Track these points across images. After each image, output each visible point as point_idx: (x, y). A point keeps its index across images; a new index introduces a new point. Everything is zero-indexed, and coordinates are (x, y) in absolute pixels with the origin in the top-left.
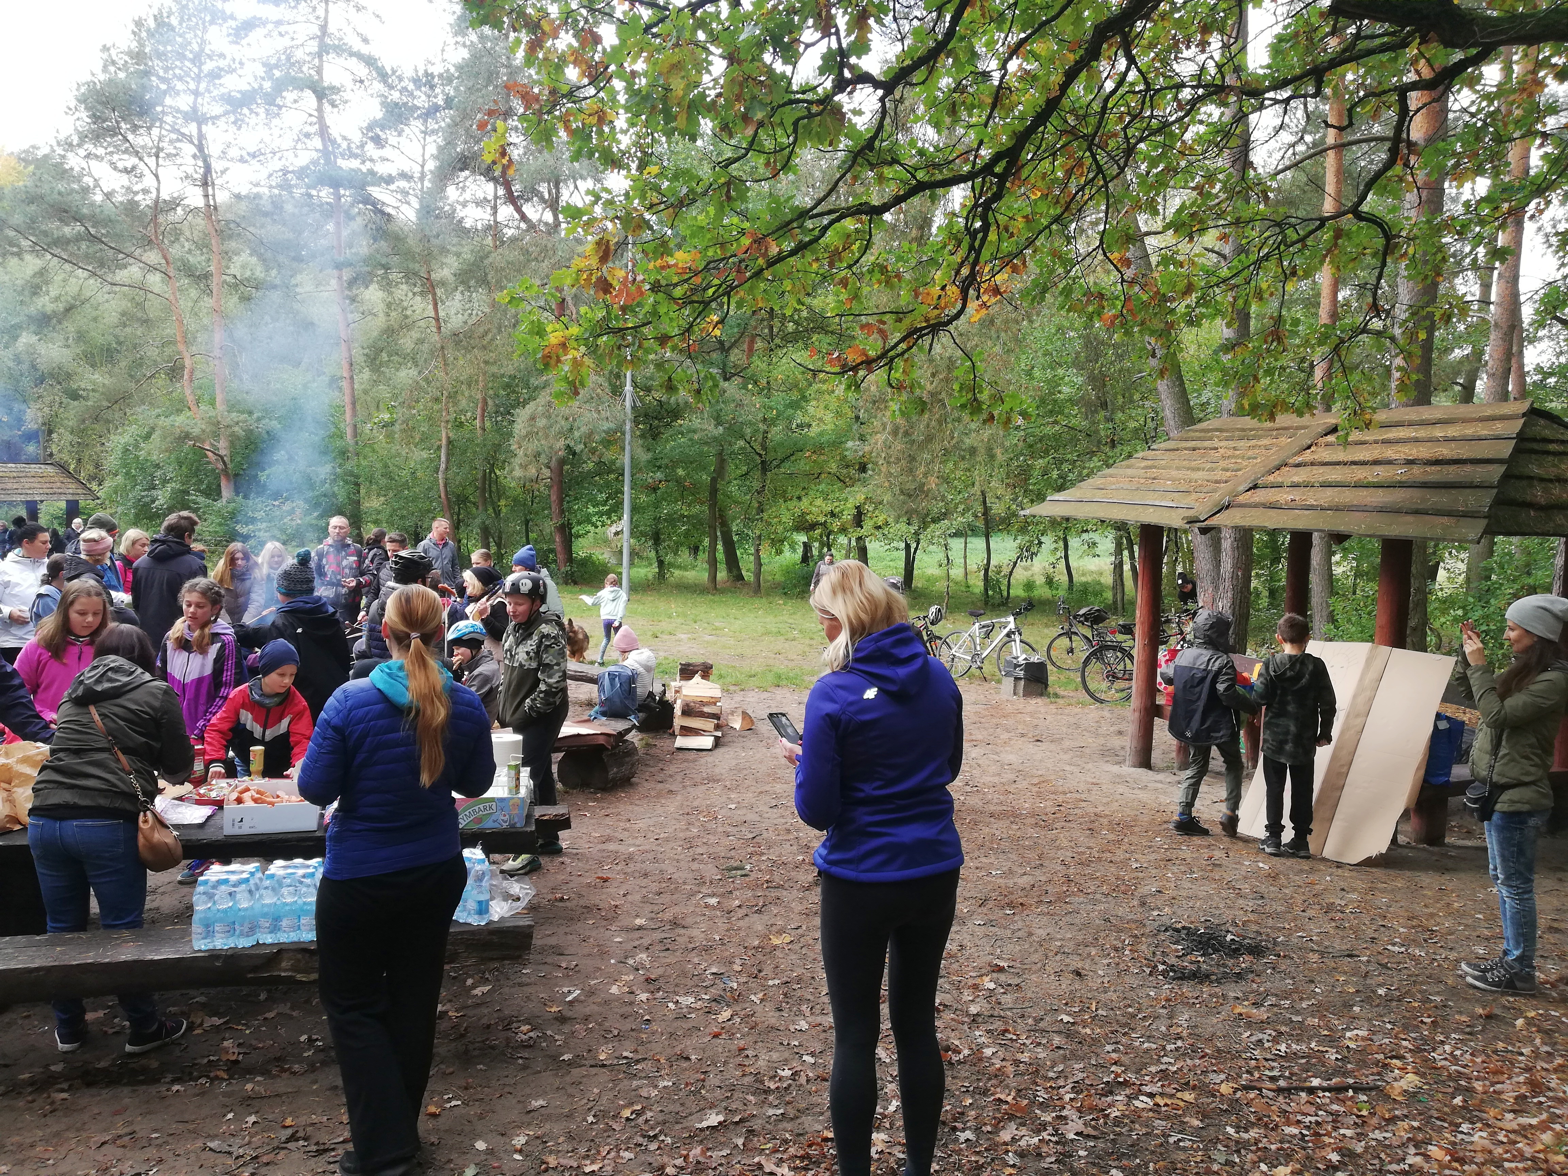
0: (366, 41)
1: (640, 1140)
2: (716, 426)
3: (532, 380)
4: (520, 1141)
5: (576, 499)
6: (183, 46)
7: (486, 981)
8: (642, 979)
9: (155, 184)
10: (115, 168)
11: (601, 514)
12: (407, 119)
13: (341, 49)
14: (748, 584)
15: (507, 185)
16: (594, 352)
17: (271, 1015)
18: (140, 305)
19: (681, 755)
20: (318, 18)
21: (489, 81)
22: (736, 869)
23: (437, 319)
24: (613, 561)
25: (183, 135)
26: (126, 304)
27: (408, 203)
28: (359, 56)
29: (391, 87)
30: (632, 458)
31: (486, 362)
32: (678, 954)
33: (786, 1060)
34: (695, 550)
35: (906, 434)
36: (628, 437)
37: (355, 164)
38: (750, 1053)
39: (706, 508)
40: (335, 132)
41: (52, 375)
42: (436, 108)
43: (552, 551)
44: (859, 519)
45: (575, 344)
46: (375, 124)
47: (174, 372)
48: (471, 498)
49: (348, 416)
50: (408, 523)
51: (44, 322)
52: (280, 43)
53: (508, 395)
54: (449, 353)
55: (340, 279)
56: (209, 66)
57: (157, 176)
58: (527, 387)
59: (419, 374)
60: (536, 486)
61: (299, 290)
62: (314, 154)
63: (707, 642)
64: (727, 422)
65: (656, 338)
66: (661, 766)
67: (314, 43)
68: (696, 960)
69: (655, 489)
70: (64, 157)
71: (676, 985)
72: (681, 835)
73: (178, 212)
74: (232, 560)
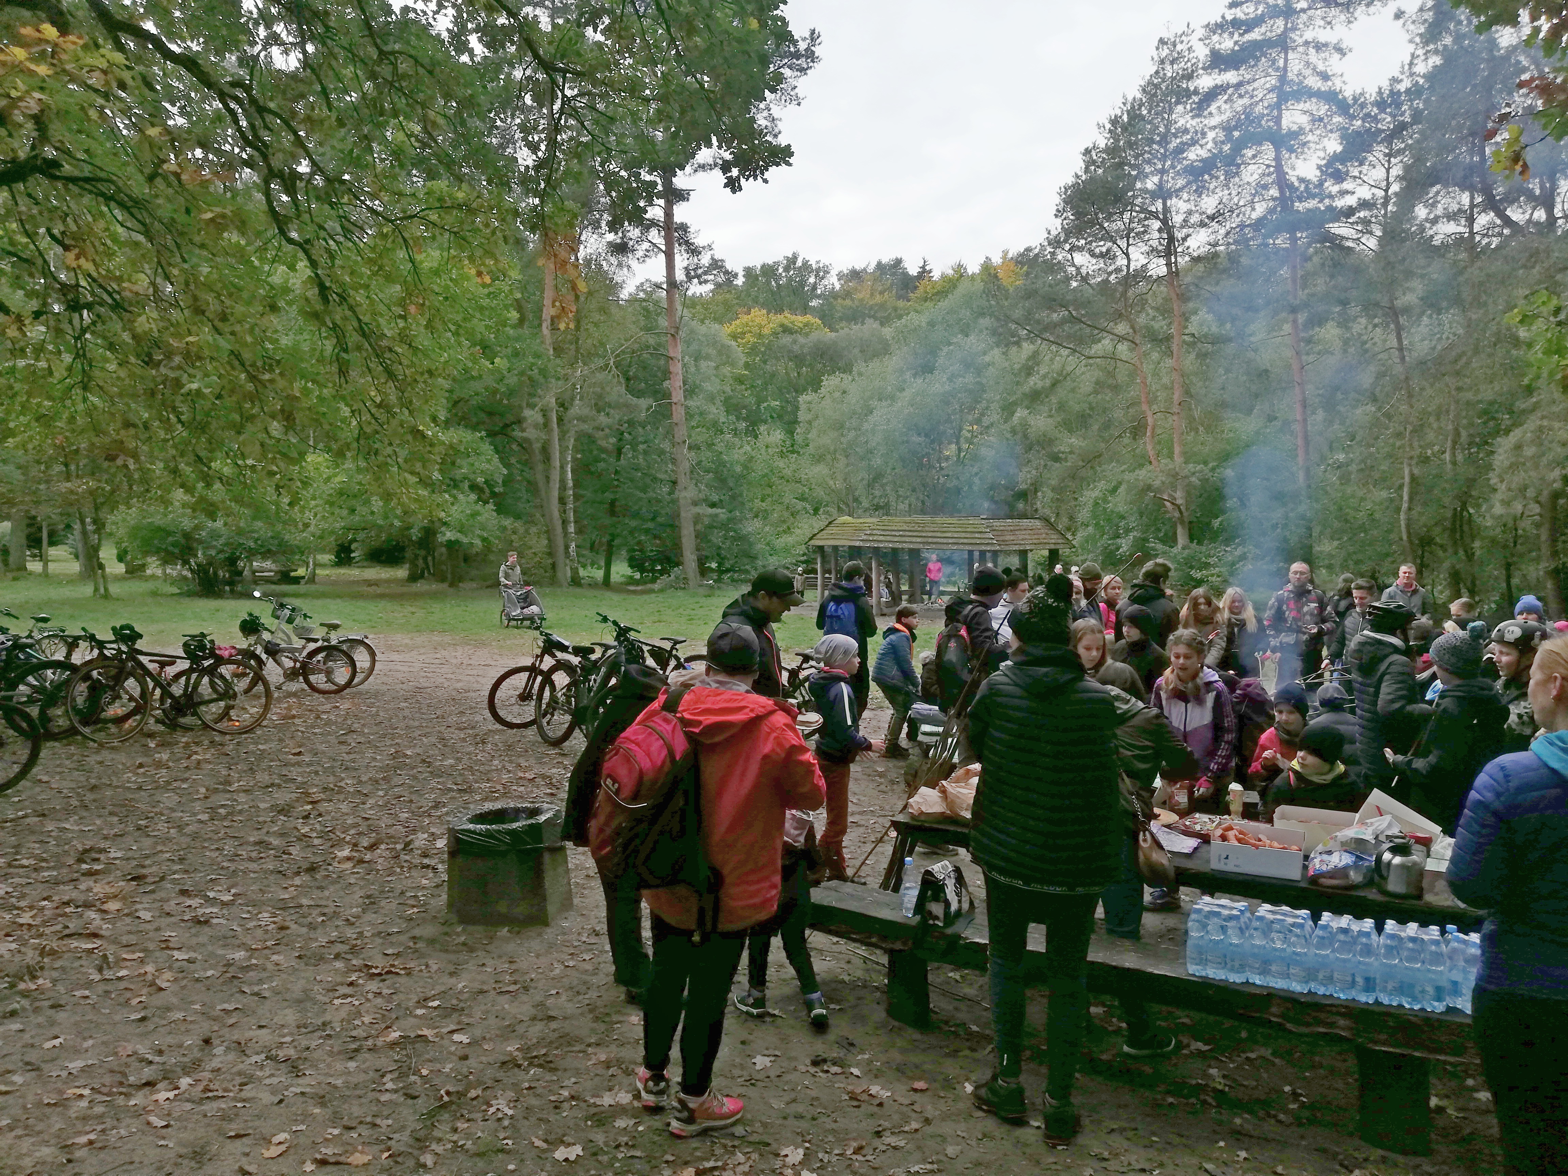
0: (1325, 77)
3: (1517, 404)
6: (1152, 132)
9: (1125, 262)
10: (1093, 255)
12: (1370, 146)
13: (1303, 93)
15: (1487, 190)
17: (1253, 1056)
18: (1111, 374)
20: (1277, 70)
21: (1467, 82)
23: (1401, 349)
25: (1150, 212)
26: (1098, 374)
27: (1371, 233)
28: (1318, 95)
29: (1353, 117)
31: (1459, 389)
37: (1312, 204)
40: (1292, 176)
41: (1038, 442)
42: (1402, 126)
46: (1335, 158)
47: (1138, 430)
48: (1438, 540)
49: (1300, 460)
50: (1364, 568)
51: (1035, 397)
52: (1240, 104)
53: (1485, 423)
54: (1415, 383)
55: (1295, 321)
56: (1174, 143)
57: (1127, 255)
58: (1511, 412)
59: (1379, 409)
60: (1522, 524)
61: (1252, 339)
62: (1271, 204)
67: (1273, 95)
70: (1053, 253)
73: (1144, 283)
74: (1195, 605)
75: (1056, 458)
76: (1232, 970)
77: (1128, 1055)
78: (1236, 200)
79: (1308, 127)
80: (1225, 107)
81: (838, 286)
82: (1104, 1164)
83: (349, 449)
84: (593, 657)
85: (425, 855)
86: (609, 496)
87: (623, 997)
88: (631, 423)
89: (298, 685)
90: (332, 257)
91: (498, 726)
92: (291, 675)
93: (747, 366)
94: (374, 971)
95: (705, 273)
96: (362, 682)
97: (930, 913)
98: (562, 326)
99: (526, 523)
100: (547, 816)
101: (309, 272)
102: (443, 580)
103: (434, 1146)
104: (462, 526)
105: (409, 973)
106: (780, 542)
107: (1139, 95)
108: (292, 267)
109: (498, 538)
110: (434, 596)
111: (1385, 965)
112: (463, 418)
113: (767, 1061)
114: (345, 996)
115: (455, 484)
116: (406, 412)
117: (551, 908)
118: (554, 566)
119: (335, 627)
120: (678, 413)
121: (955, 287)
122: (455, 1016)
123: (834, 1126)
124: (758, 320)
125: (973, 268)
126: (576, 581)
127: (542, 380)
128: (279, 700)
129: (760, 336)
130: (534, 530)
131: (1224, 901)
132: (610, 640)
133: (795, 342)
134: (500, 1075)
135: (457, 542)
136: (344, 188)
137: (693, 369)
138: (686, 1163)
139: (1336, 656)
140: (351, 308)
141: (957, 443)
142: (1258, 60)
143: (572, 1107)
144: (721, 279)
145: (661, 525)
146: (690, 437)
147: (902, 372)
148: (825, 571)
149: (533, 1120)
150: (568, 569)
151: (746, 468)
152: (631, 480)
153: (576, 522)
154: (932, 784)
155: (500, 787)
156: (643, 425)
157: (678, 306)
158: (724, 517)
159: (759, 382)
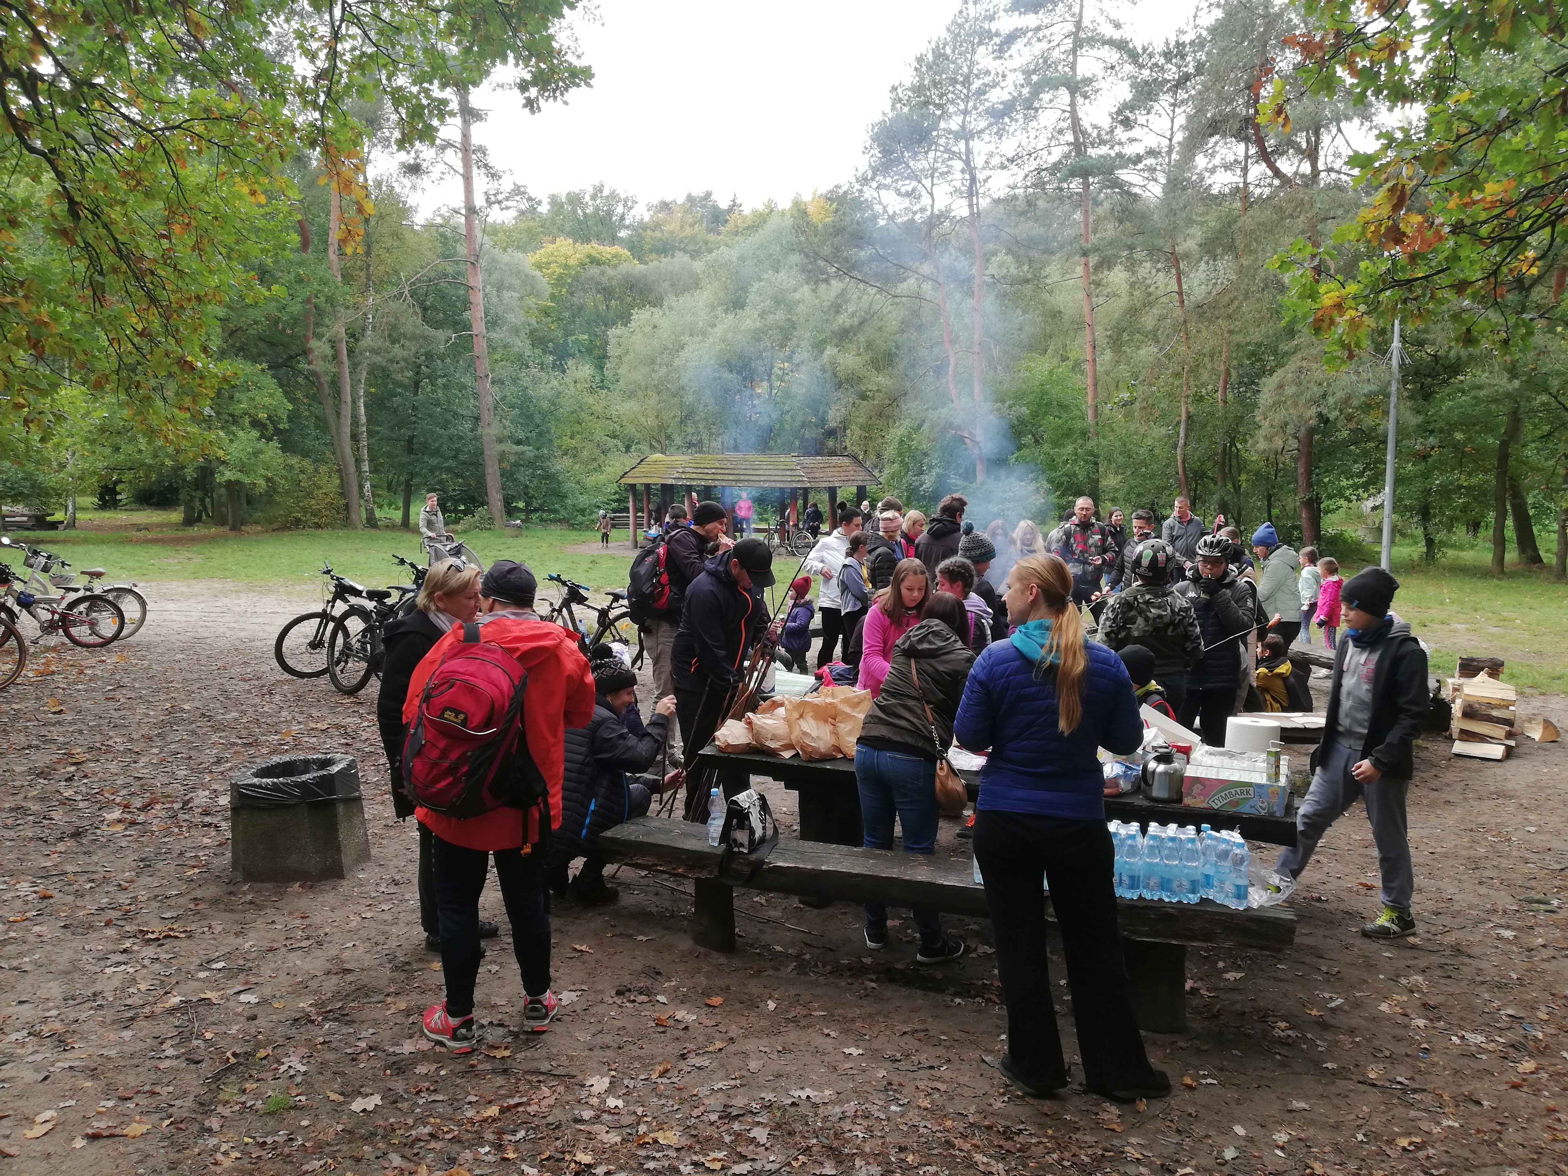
0: (1118, 26)
2: (1510, 380)
3: (1281, 346)
4: (1282, 1137)
5: (1327, 471)
6: (955, 72)
7: (1238, 968)
8: (1418, 1003)
9: (930, 201)
10: (899, 194)
11: (1356, 487)
12: (1157, 95)
13: (1096, 40)
14: (1549, 567)
15: (1260, 142)
16: (1375, 309)
18: (916, 313)
19: (1460, 763)
20: (1073, 15)
21: (1245, 36)
22: (1539, 902)
23: (1180, 293)
24: (1369, 539)
25: (954, 153)
26: (903, 313)
27: (1155, 180)
28: (1111, 42)
29: (1142, 66)
30: (1398, 422)
31: (1231, 332)
32: (1463, 984)
34: (1475, 526)
36: (1393, 399)
37: (1103, 150)
38: (1562, 1117)
39: (1492, 478)
40: (1086, 124)
41: (847, 380)
42: (1187, 77)
43: (1295, 527)
45: (1352, 304)
46: (1125, 107)
47: (941, 369)
48: (1210, 474)
49: (1089, 398)
50: (1145, 500)
51: (843, 336)
52: (1038, 48)
53: (1253, 363)
54: (1192, 326)
55: (1086, 264)
56: (976, 84)
57: (931, 194)
58: (1275, 353)
59: (1161, 350)
60: (1281, 459)
61: (1048, 281)
62: (1066, 149)
63: (1493, 635)
64: (1525, 373)
65: (1452, 286)
66: (1434, 772)
67: (1069, 41)
68: (1487, 996)
69: (1425, 457)
70: (861, 191)
71: (1461, 1019)
72: (1464, 853)
73: (947, 224)
75: (864, 397)
77: (920, 963)
79: (1100, 74)
80: (1026, 51)
81: (647, 218)
82: (896, 1065)
83: (108, 382)
84: (389, 601)
85: (206, 813)
86: (406, 432)
88: (429, 356)
89: (57, 639)
90: (83, 170)
91: (287, 676)
92: (49, 628)
93: (553, 297)
94: (150, 936)
95: (507, 199)
96: (132, 634)
97: (735, 840)
98: (349, 250)
99: (316, 461)
100: (341, 766)
101: (56, 185)
102: (224, 523)
103: (220, 1109)
104: (244, 465)
105: (190, 935)
106: (591, 480)
107: (944, 34)
108: (36, 179)
109: (282, 477)
110: (212, 540)
111: (1149, 864)
112: (241, 349)
113: (573, 996)
114: (118, 964)
115: (235, 420)
116: (173, 342)
117: (346, 860)
118: (347, 507)
119: (99, 575)
120: (480, 347)
121: (765, 221)
122: (242, 976)
123: (640, 1052)
124: (564, 250)
125: (784, 204)
126: (372, 523)
127: (329, 309)
128: (35, 655)
129: (566, 266)
130: (323, 469)
132: (409, 584)
133: (603, 273)
134: (292, 1032)
135: (238, 482)
136: (94, 93)
137: (495, 300)
138: (490, 1102)
140: (106, 226)
141: (769, 380)
143: (371, 1057)
144: (524, 205)
145: (464, 463)
146: (493, 371)
147: (713, 307)
148: (637, 510)
149: (328, 1074)
150: (363, 509)
151: (553, 403)
152: (430, 416)
153: (370, 461)
154: (739, 717)
155: (289, 739)
156: (442, 358)
157: (478, 234)
158: (532, 454)
159: (566, 314)
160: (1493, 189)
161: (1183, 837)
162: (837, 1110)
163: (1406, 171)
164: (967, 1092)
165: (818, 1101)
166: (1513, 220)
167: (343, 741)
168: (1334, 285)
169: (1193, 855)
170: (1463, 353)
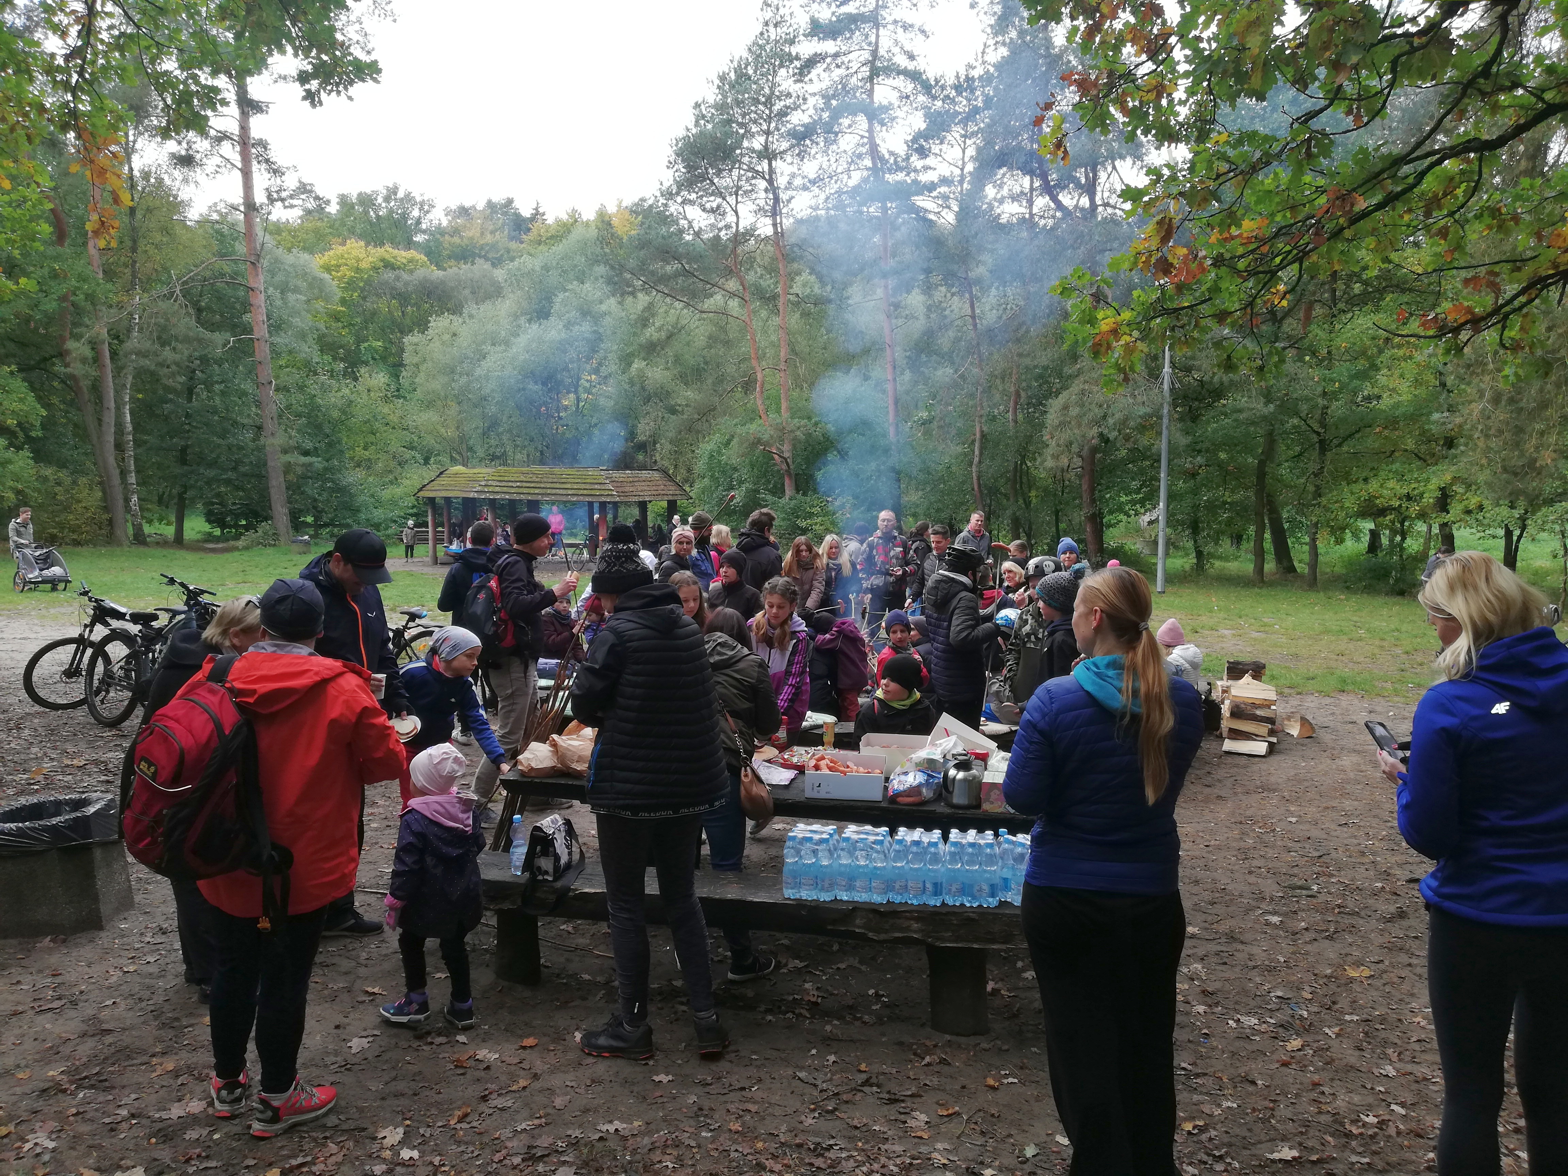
0: (912, 57)
1: (1205, 1158)
2: (1266, 405)
3: (1065, 369)
5: (1108, 487)
6: (758, 92)
8: (1198, 990)
9: (734, 219)
10: (704, 210)
11: (1134, 502)
12: (949, 126)
13: (892, 70)
14: (1301, 576)
15: (1044, 177)
16: (1147, 336)
17: (842, 966)
18: (723, 329)
19: (1229, 760)
20: (870, 44)
21: (1028, 75)
22: (1301, 888)
23: (973, 317)
24: (1146, 551)
25: (757, 172)
26: (710, 328)
27: (949, 207)
28: (906, 73)
29: (934, 98)
30: (1169, 442)
31: (1020, 355)
32: (1237, 970)
33: (1370, 1105)
34: (1238, 539)
35: (1512, 401)
36: (1165, 421)
37: (900, 176)
38: (1326, 1089)
39: (1251, 494)
40: (883, 150)
41: (656, 394)
42: (976, 110)
44: (1443, 502)
45: (1127, 330)
46: (919, 136)
47: (748, 385)
48: (1003, 490)
49: (891, 417)
50: (943, 515)
51: (651, 349)
52: (837, 74)
53: (1040, 385)
54: (984, 349)
55: (886, 287)
56: (778, 106)
57: (736, 212)
58: (1060, 376)
59: (956, 371)
60: (1067, 476)
61: (850, 302)
62: (865, 173)
63: (1255, 639)
64: (1278, 399)
65: (1214, 316)
66: (1207, 769)
67: (866, 69)
68: (1258, 980)
69: (1193, 475)
70: (666, 205)
71: (1236, 1003)
72: (1234, 844)
73: (752, 241)
74: (798, 552)
75: (673, 411)
76: (823, 889)
77: (732, 982)
78: (834, 166)
79: (896, 103)
80: (824, 75)
81: (445, 223)
82: (707, 1089)
84: (156, 624)
86: (178, 442)
87: (195, 998)
88: (204, 360)
91: (38, 708)
93: (343, 302)
95: (291, 197)
97: (539, 868)
99: (73, 472)
100: (96, 807)
106: (386, 494)
107: (745, 54)
109: (35, 490)
113: (364, 1043)
117: (105, 909)
118: (111, 522)
120: (263, 351)
121: (569, 232)
123: (438, 1098)
124: (354, 253)
125: (589, 214)
126: (140, 539)
127: (89, 307)
129: (358, 270)
130: (83, 480)
131: (816, 827)
132: (180, 606)
133: (398, 278)
134: (39, 1104)
137: (279, 303)
138: (270, 1165)
139: (916, 596)
141: (576, 392)
142: (852, 32)
143: (132, 1125)
144: (311, 204)
145: (245, 475)
146: (277, 377)
147: (516, 317)
148: (436, 525)
149: (82, 1148)
150: (129, 525)
151: (344, 412)
152: (206, 424)
153: (138, 472)
154: (543, 739)
155: (40, 778)
156: (219, 363)
157: (259, 231)
158: (320, 466)
159: (358, 320)
160: (1249, 226)
161: (982, 842)
162: (646, 1141)
163: (1173, 205)
164: (778, 1111)
165: (627, 1133)
166: (1266, 255)
167: (103, 778)
168: (1110, 312)
169: (991, 859)
170: (1225, 379)
